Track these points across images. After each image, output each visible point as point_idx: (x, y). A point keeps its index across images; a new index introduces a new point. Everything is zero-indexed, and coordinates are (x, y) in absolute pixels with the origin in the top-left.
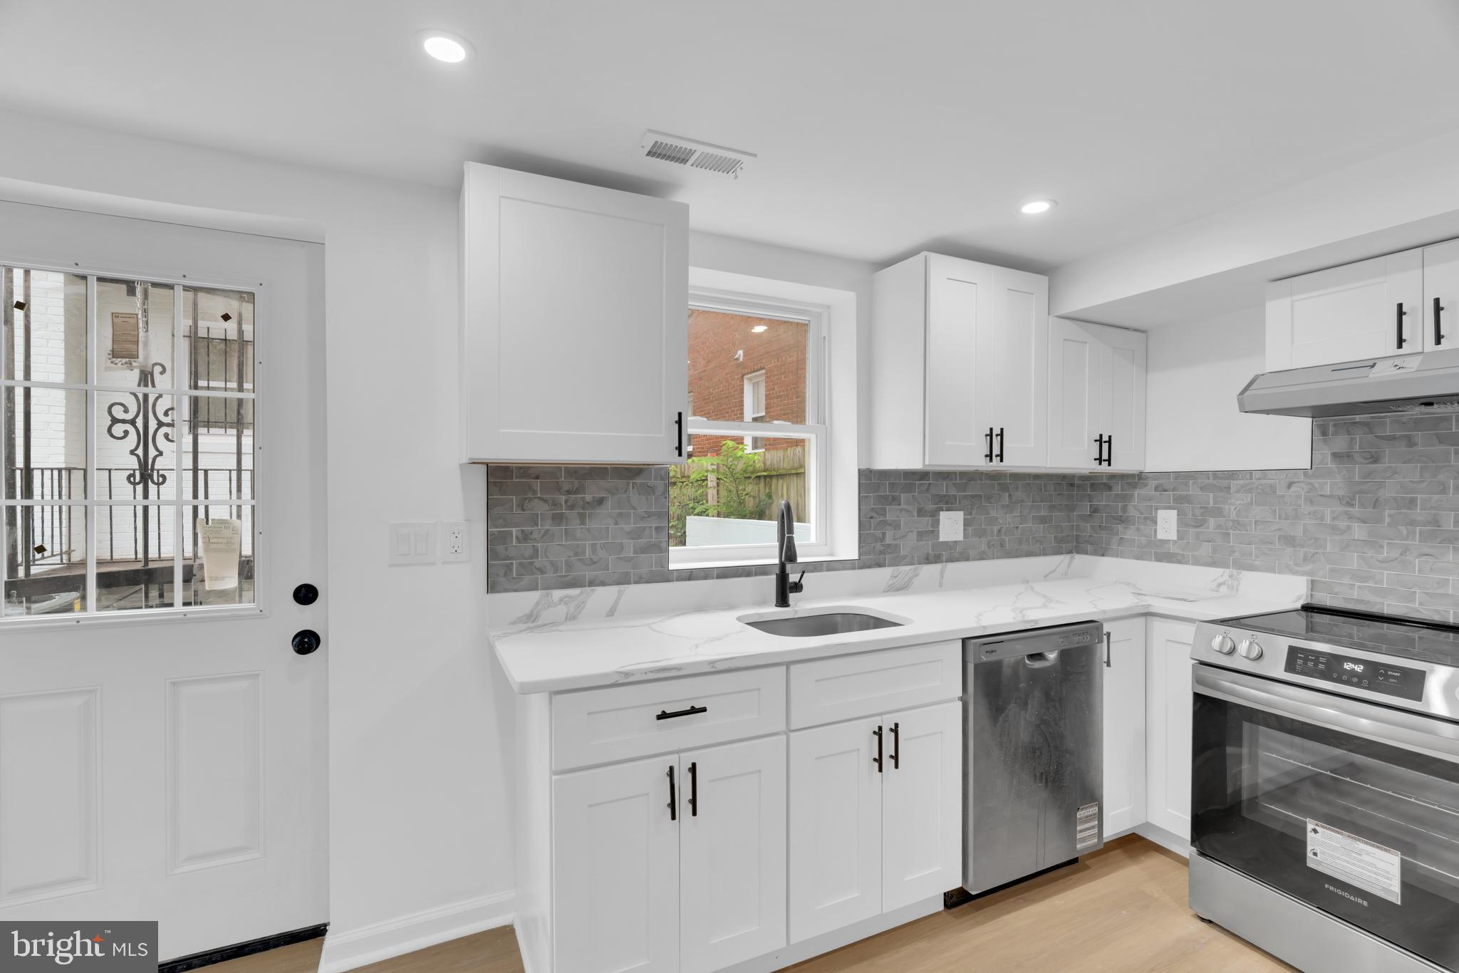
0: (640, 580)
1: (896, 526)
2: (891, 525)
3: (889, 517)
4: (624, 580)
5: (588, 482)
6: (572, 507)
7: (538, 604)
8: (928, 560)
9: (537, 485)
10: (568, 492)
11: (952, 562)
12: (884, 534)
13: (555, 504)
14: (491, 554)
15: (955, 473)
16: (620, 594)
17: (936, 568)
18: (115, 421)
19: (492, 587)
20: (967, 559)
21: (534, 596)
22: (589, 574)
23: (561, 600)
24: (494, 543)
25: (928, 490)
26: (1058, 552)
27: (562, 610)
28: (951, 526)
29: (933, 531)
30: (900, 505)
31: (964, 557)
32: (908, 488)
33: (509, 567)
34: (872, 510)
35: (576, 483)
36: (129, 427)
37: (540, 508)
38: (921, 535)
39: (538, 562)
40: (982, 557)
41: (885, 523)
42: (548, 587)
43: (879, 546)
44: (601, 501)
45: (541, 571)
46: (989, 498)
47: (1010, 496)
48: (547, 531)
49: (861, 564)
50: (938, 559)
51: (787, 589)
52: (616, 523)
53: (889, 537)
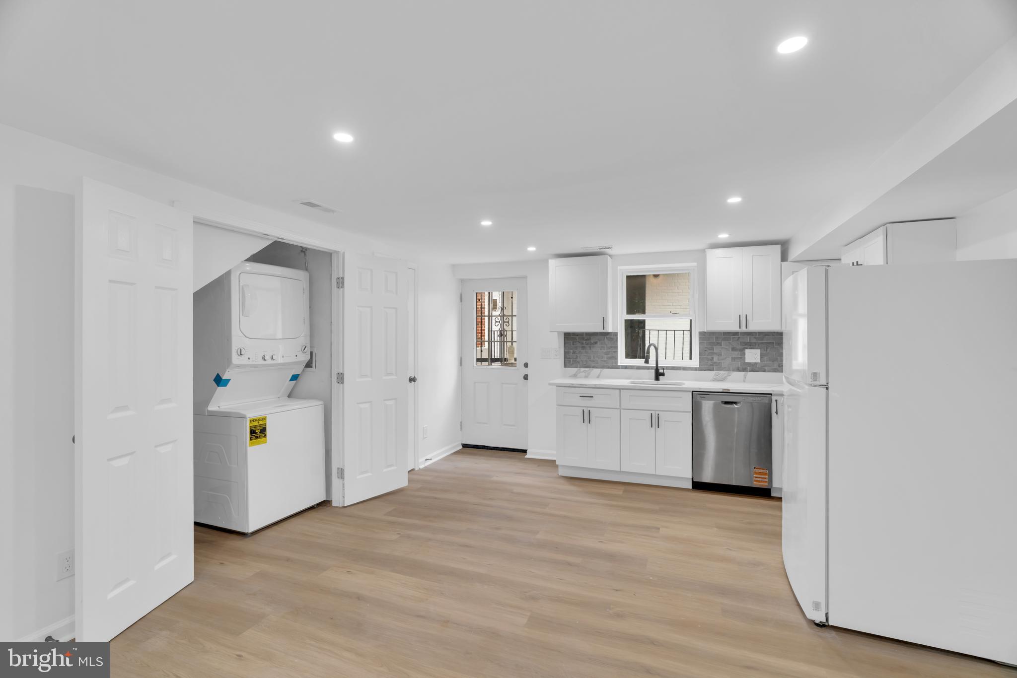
0: (608, 368)
1: (720, 355)
2: (716, 354)
3: (715, 351)
4: (603, 367)
5: (592, 337)
6: (587, 344)
7: (576, 372)
8: (738, 370)
9: (577, 337)
10: (586, 340)
11: (754, 371)
12: (713, 358)
14: (565, 357)
15: (755, 333)
16: (601, 371)
17: (742, 374)
18: (496, 322)
19: (565, 366)
20: (764, 371)
21: (575, 370)
22: (592, 364)
23: (583, 371)
24: (566, 354)
25: (738, 340)
27: (584, 374)
28: (752, 356)
29: (741, 358)
30: (722, 346)
31: (762, 370)
32: (724, 339)
33: (570, 361)
34: (706, 348)
35: (588, 337)
36: (499, 323)
37: (578, 345)
38: (734, 359)
39: (578, 360)
40: (774, 371)
41: (713, 353)
42: (580, 367)
43: (710, 362)
44: (596, 343)
45: (578, 363)
46: (779, 344)
48: (580, 351)
49: (700, 369)
50: (744, 370)
51: (658, 375)
52: (601, 350)
53: (716, 359)
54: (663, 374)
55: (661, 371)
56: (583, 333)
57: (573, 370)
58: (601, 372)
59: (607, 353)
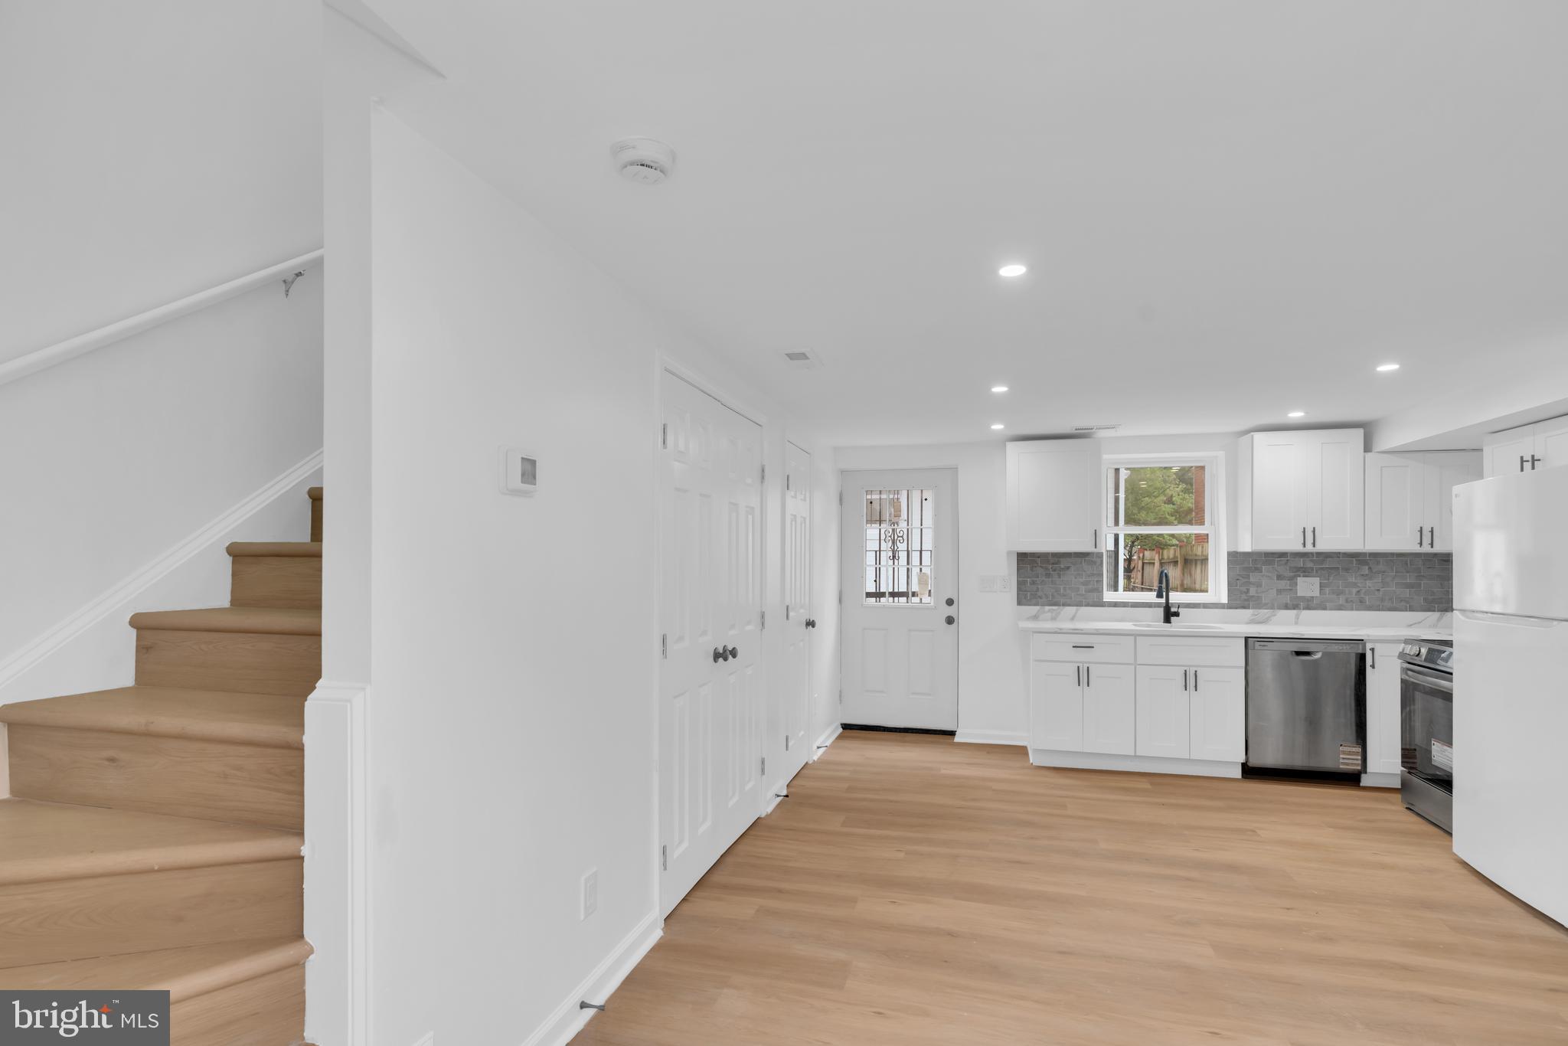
0: (1088, 605)
1: (1259, 585)
2: (1253, 584)
3: (1252, 579)
4: (1079, 604)
5: (1061, 559)
6: (1055, 570)
7: (1039, 611)
8: (1286, 607)
9: (1038, 560)
10: (1053, 564)
11: (1310, 609)
12: (1248, 590)
13: (1047, 569)
14: (1019, 589)
16: (1077, 610)
17: (1293, 612)
19: (1019, 603)
20: (1325, 609)
21: (1038, 608)
22: (1062, 600)
23: (1049, 611)
24: (1020, 584)
25: (1286, 564)
26: (1429, 609)
27: (1049, 614)
28: (1308, 587)
29: (1291, 590)
30: (1262, 572)
31: (1322, 607)
32: (1266, 563)
33: (1026, 596)
34: (1238, 575)
35: (1057, 559)
37: (1040, 571)
38: (1279, 591)
39: (1039, 594)
40: (1340, 608)
41: (1249, 583)
42: (1043, 605)
43: (1244, 597)
44: (1068, 568)
45: (1041, 597)
46: (1347, 570)
47: (1370, 568)
48: (1043, 581)
49: (1230, 606)
50: (1295, 607)
51: (1169, 614)
52: (1076, 578)
53: (1253, 591)
54: (1177, 614)
55: (1173, 610)
56: (1048, 553)
57: (1033, 610)
58: (1076, 613)
59: (1085, 584)
